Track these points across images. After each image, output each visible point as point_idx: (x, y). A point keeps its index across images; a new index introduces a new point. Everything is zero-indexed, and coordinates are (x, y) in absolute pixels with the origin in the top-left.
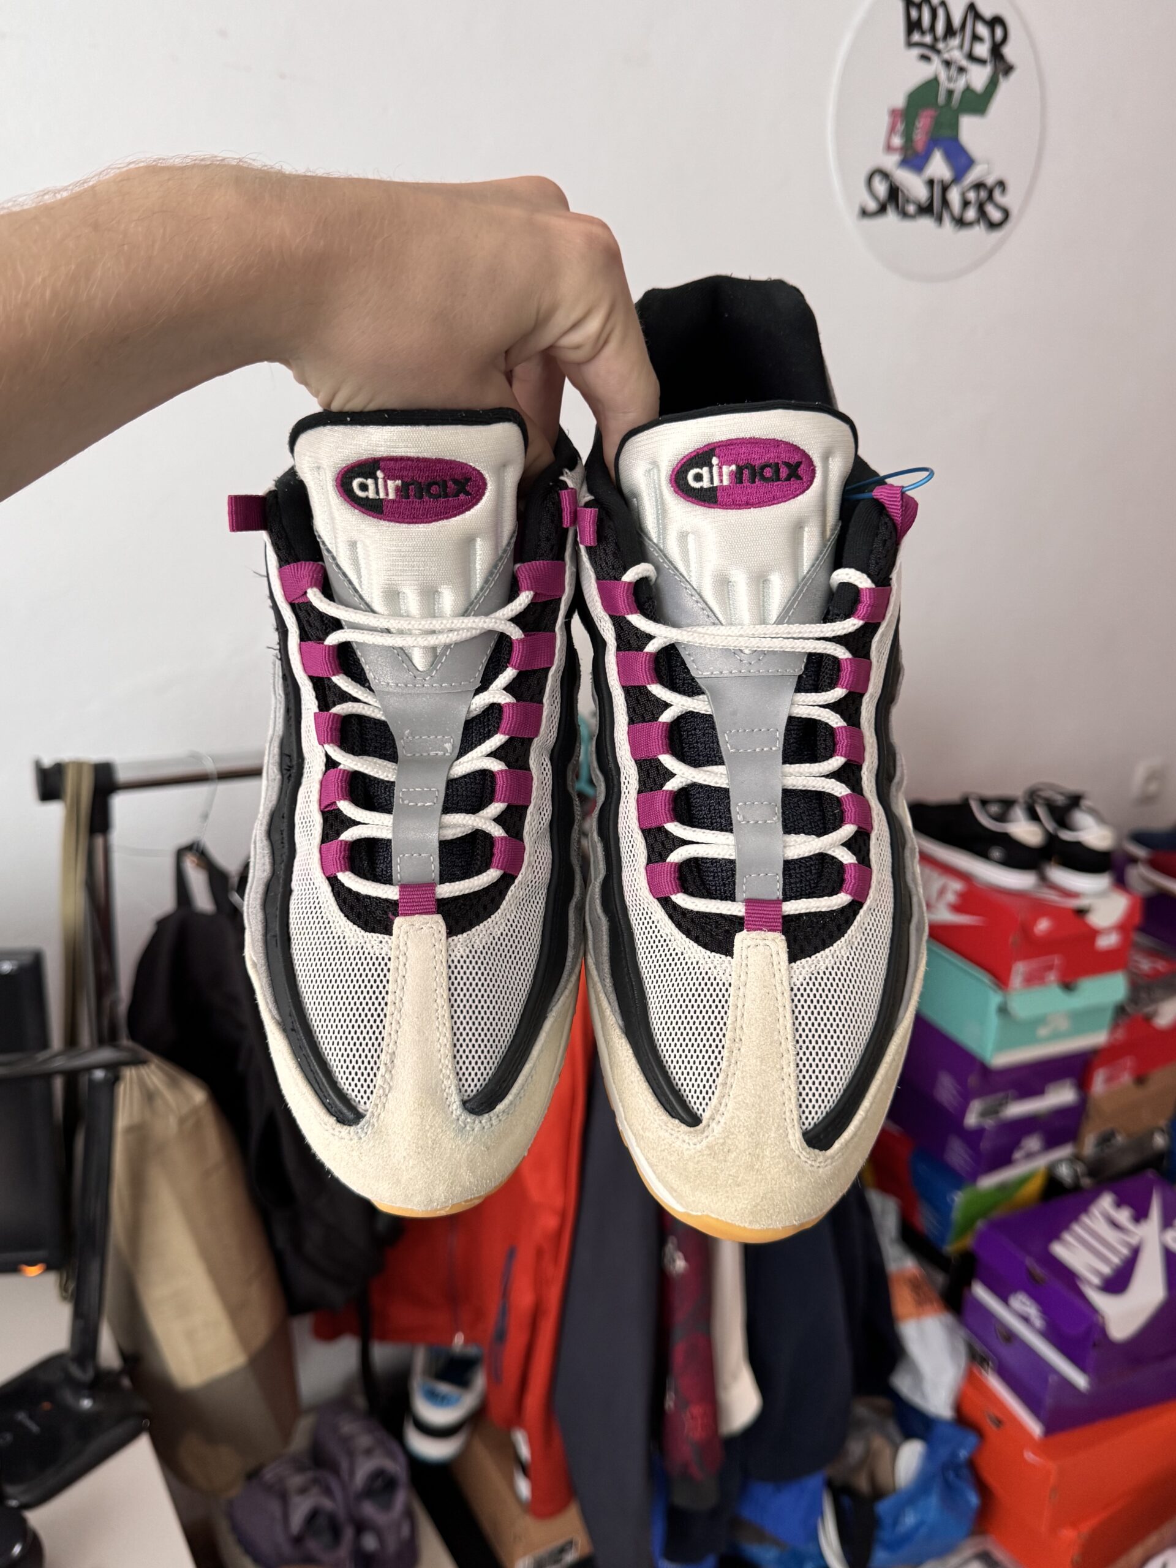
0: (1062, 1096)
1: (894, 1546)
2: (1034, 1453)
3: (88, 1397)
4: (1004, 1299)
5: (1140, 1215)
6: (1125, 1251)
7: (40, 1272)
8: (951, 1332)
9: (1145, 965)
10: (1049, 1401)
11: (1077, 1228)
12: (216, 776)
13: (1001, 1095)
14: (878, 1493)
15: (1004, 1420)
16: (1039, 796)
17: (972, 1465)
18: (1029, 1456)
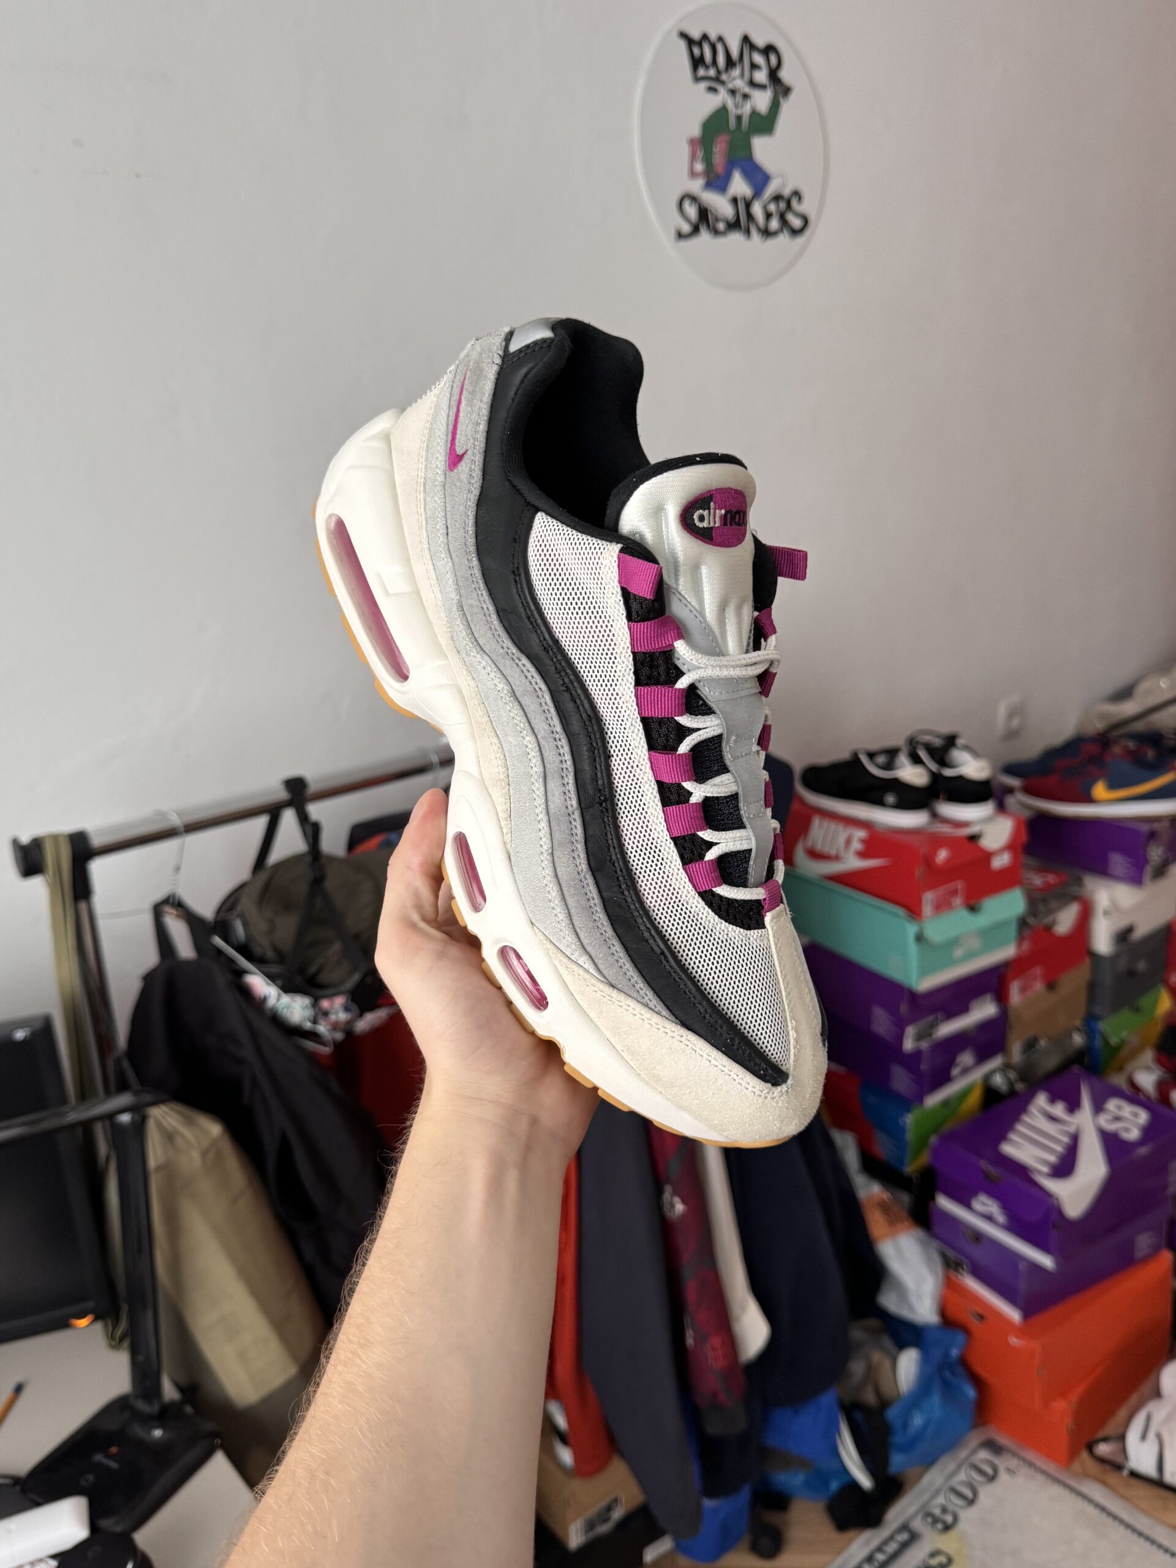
0: (984, 1010)
1: (907, 1448)
2: (1017, 1337)
3: (157, 1427)
4: (968, 1205)
5: (1073, 1106)
6: (1066, 1140)
7: (90, 1321)
8: (924, 1245)
9: (1038, 881)
10: (1023, 1286)
11: (1020, 1127)
12: (183, 829)
13: (930, 1018)
14: (884, 1404)
15: (985, 1314)
16: (917, 742)
17: (963, 1361)
18: (1014, 1341)
